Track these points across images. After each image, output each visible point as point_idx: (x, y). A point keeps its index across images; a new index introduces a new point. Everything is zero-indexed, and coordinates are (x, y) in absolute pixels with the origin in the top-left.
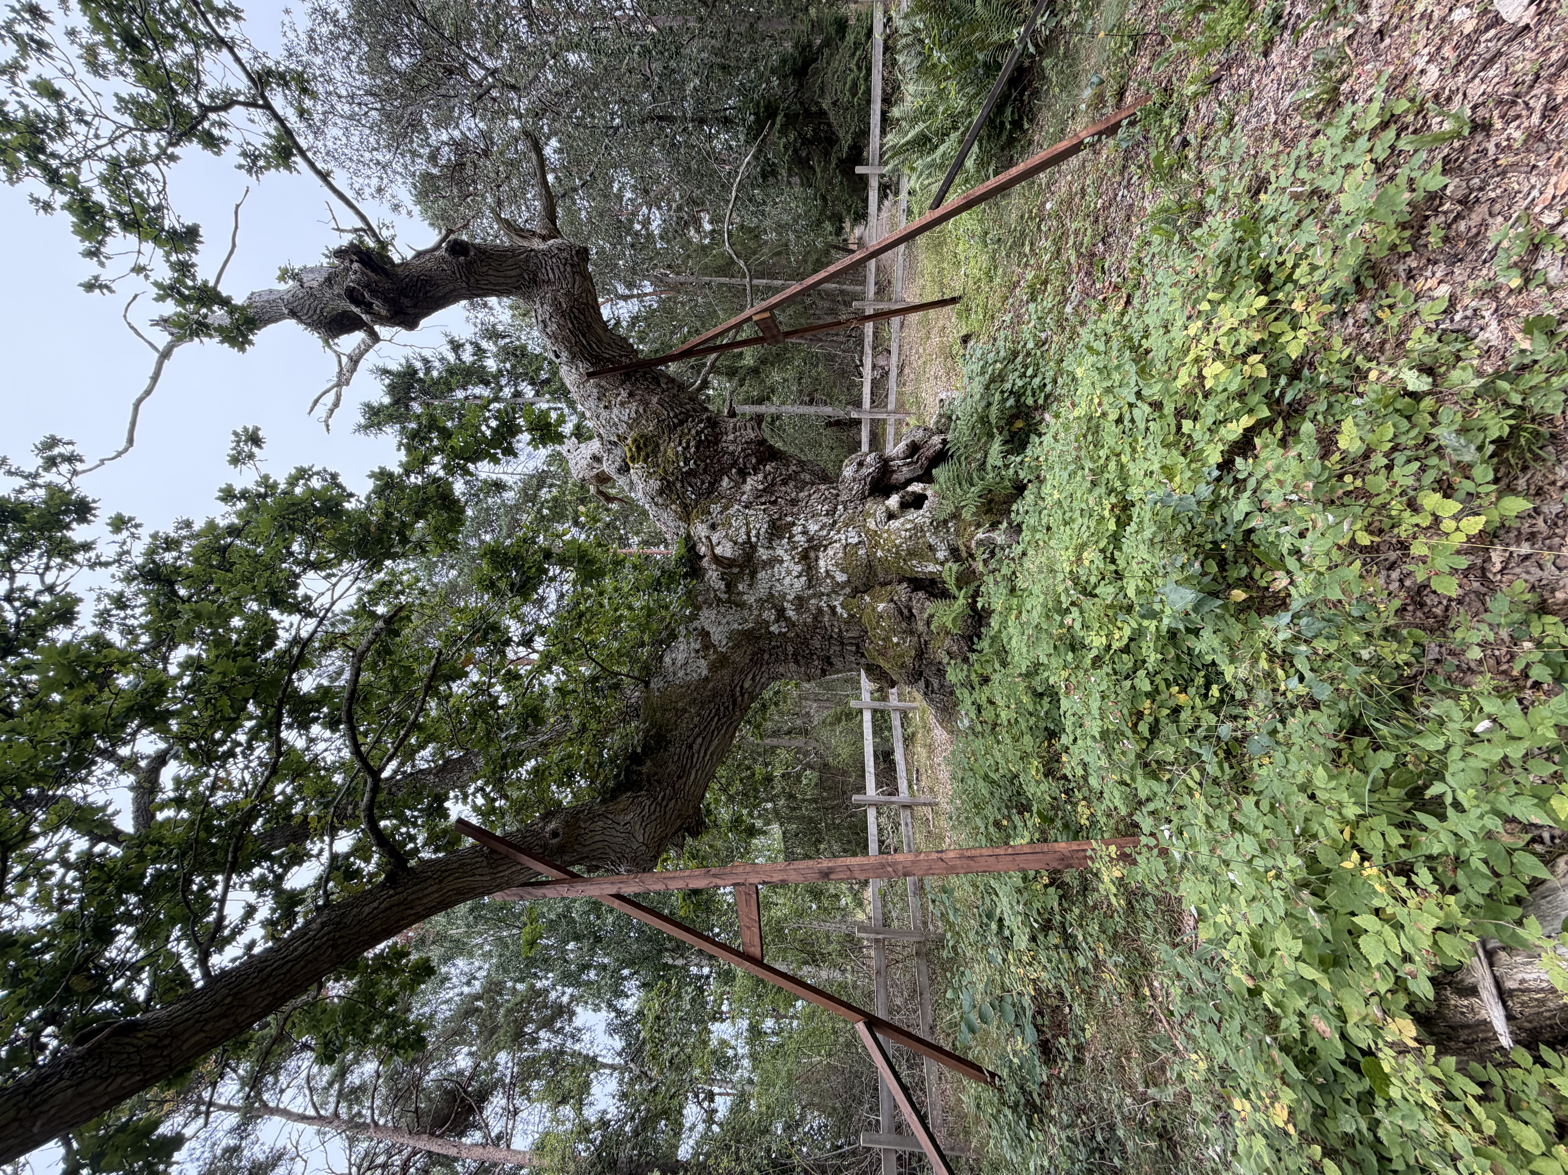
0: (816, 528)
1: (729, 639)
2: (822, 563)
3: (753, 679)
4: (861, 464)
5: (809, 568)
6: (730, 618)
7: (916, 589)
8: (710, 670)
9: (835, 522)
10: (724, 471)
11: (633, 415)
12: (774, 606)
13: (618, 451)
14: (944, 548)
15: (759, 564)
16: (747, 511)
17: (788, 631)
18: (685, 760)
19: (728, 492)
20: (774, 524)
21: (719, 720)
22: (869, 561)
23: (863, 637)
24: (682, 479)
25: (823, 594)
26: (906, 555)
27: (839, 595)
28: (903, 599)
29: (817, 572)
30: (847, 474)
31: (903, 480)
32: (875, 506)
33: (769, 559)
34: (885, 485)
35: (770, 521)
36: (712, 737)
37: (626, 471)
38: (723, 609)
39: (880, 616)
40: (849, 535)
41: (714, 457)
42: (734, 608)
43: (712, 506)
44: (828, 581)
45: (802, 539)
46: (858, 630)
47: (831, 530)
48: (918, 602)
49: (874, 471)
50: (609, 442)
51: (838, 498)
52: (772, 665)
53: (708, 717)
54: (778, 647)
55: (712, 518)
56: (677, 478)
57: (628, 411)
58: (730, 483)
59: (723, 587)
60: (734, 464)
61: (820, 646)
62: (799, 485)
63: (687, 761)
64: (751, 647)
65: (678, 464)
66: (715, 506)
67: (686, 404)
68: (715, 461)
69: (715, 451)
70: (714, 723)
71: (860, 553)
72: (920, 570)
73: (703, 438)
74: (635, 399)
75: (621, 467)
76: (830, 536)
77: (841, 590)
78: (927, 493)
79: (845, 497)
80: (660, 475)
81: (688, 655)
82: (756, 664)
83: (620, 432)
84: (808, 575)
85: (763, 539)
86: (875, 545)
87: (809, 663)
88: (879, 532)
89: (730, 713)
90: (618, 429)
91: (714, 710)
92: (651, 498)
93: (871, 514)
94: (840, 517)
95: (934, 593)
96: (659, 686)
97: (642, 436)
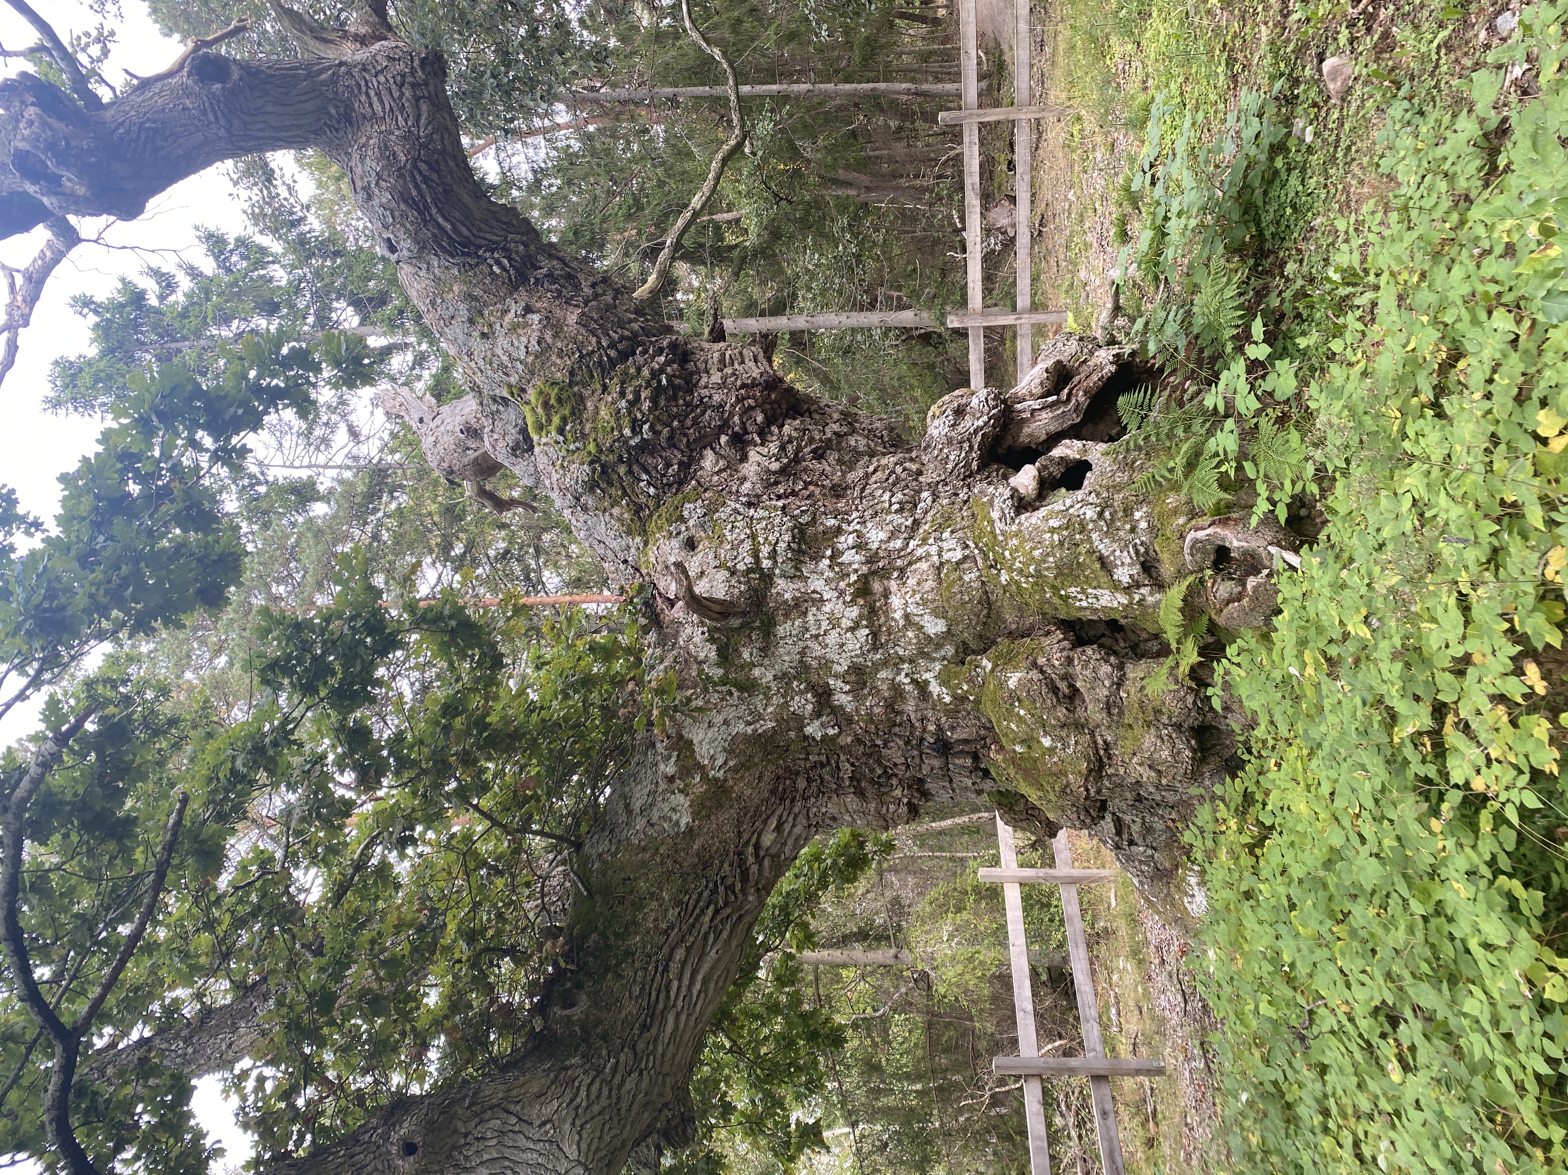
0: (883, 536)
1: (729, 752)
2: (896, 601)
3: (779, 828)
4: (960, 412)
5: (873, 611)
6: (729, 713)
7: (1080, 642)
8: (695, 815)
9: (916, 523)
10: (705, 441)
11: (534, 347)
12: (811, 687)
13: (510, 415)
14: (1128, 560)
15: (777, 609)
16: (752, 511)
17: (840, 733)
18: (654, 994)
19: (716, 478)
20: (802, 532)
21: (717, 912)
22: (986, 592)
23: (984, 739)
24: (629, 459)
25: (902, 660)
26: (1056, 578)
27: (934, 660)
28: (1057, 663)
29: (889, 618)
30: (935, 433)
31: (1043, 437)
32: (991, 489)
33: (797, 599)
34: (1010, 448)
35: (795, 527)
36: (705, 946)
37: (527, 451)
38: (716, 695)
39: (1014, 696)
40: (945, 545)
41: (687, 416)
42: (736, 694)
43: (687, 505)
44: (910, 634)
45: (857, 557)
46: (974, 725)
47: (911, 538)
48: (1085, 667)
49: (986, 424)
50: (494, 399)
51: (921, 479)
52: (813, 800)
53: (695, 907)
54: (823, 766)
55: (687, 529)
56: (621, 457)
57: (524, 340)
58: (717, 462)
59: (713, 655)
60: (724, 426)
61: (902, 760)
62: (847, 458)
63: (658, 995)
64: (771, 768)
65: (620, 431)
66: (692, 506)
67: (630, 321)
68: (689, 422)
69: (688, 404)
70: (707, 919)
71: (967, 578)
72: (1084, 604)
73: (664, 382)
74: (536, 317)
75: (518, 443)
76: (909, 550)
77: (936, 650)
78: (1090, 458)
79: (934, 475)
80: (589, 454)
81: (653, 788)
82: (782, 798)
83: (512, 379)
84: (871, 625)
85: (783, 563)
86: (996, 562)
87: (884, 793)
88: (1001, 538)
89: (736, 898)
90: (508, 375)
91: (705, 893)
92: (574, 497)
93: (984, 505)
94: (927, 511)
95: (1117, 648)
96: (601, 850)
97: (553, 385)
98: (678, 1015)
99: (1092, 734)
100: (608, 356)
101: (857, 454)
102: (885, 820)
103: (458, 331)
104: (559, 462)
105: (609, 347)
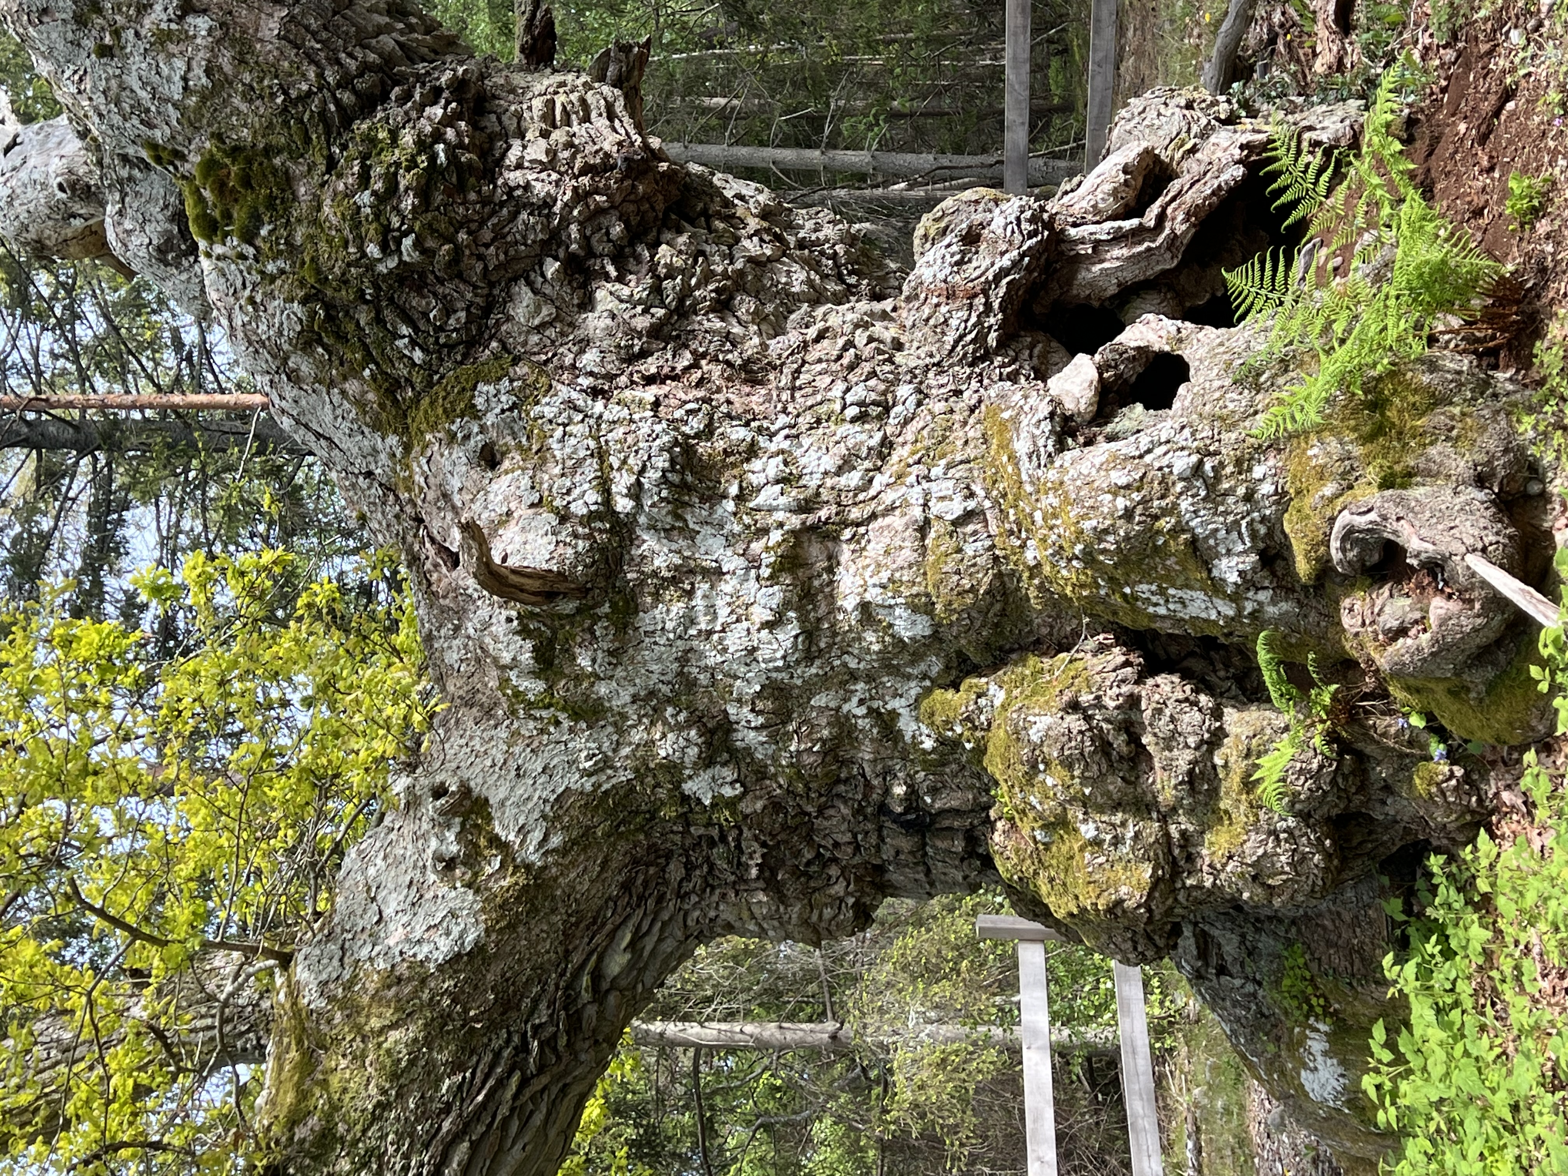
0: (828, 463)
1: (551, 821)
2: (847, 580)
3: (634, 945)
4: (971, 238)
5: (808, 595)
6: (553, 754)
7: (1152, 667)
8: (491, 925)
9: (887, 444)
10: (516, 270)
11: (199, 78)
12: (697, 719)
13: (153, 190)
14: (1239, 546)
15: (642, 583)
16: (599, 406)
17: (744, 794)
19: (535, 338)
20: (688, 451)
21: (525, 1081)
22: (1001, 575)
23: (985, 810)
24: (376, 297)
25: (854, 676)
26: (1116, 567)
27: (909, 677)
28: (1112, 704)
29: (833, 609)
30: (927, 273)
31: (1114, 290)
32: (1018, 394)
33: (677, 568)
35: (676, 443)
37: (185, 260)
38: (531, 724)
39: (1038, 755)
40: (934, 488)
41: (483, 223)
42: (565, 725)
43: (482, 387)
44: (870, 637)
45: (783, 501)
46: (972, 787)
47: (877, 470)
48: (1158, 712)
49: (1015, 264)
50: (123, 159)
51: (899, 358)
52: (694, 898)
53: (488, 1074)
54: (713, 844)
55: (483, 429)
57: (180, 64)
58: (538, 310)
59: (526, 657)
60: (551, 242)
61: (848, 837)
62: (771, 308)
64: (623, 846)
65: (360, 247)
66: (491, 389)
67: (379, 32)
68: (487, 235)
69: (485, 201)
70: (510, 1092)
71: (969, 549)
72: (1164, 611)
73: (442, 158)
74: (202, 23)
75: (168, 241)
76: (872, 492)
77: (912, 663)
78: (1186, 353)
79: (922, 352)
80: (302, 283)
81: (418, 876)
82: (642, 898)
83: (158, 133)
84: (802, 619)
85: (653, 505)
86: (1018, 523)
87: (815, 890)
88: (1029, 488)
89: (559, 1058)
90: (151, 126)
91: (506, 1053)
92: (274, 357)
93: (1003, 424)
94: (907, 422)
95: (1212, 678)
96: (324, 976)
97: (235, 151)
100: (338, 102)
101: (790, 301)
102: (816, 931)
103: (54, 36)
104: (247, 293)
105: (339, 85)
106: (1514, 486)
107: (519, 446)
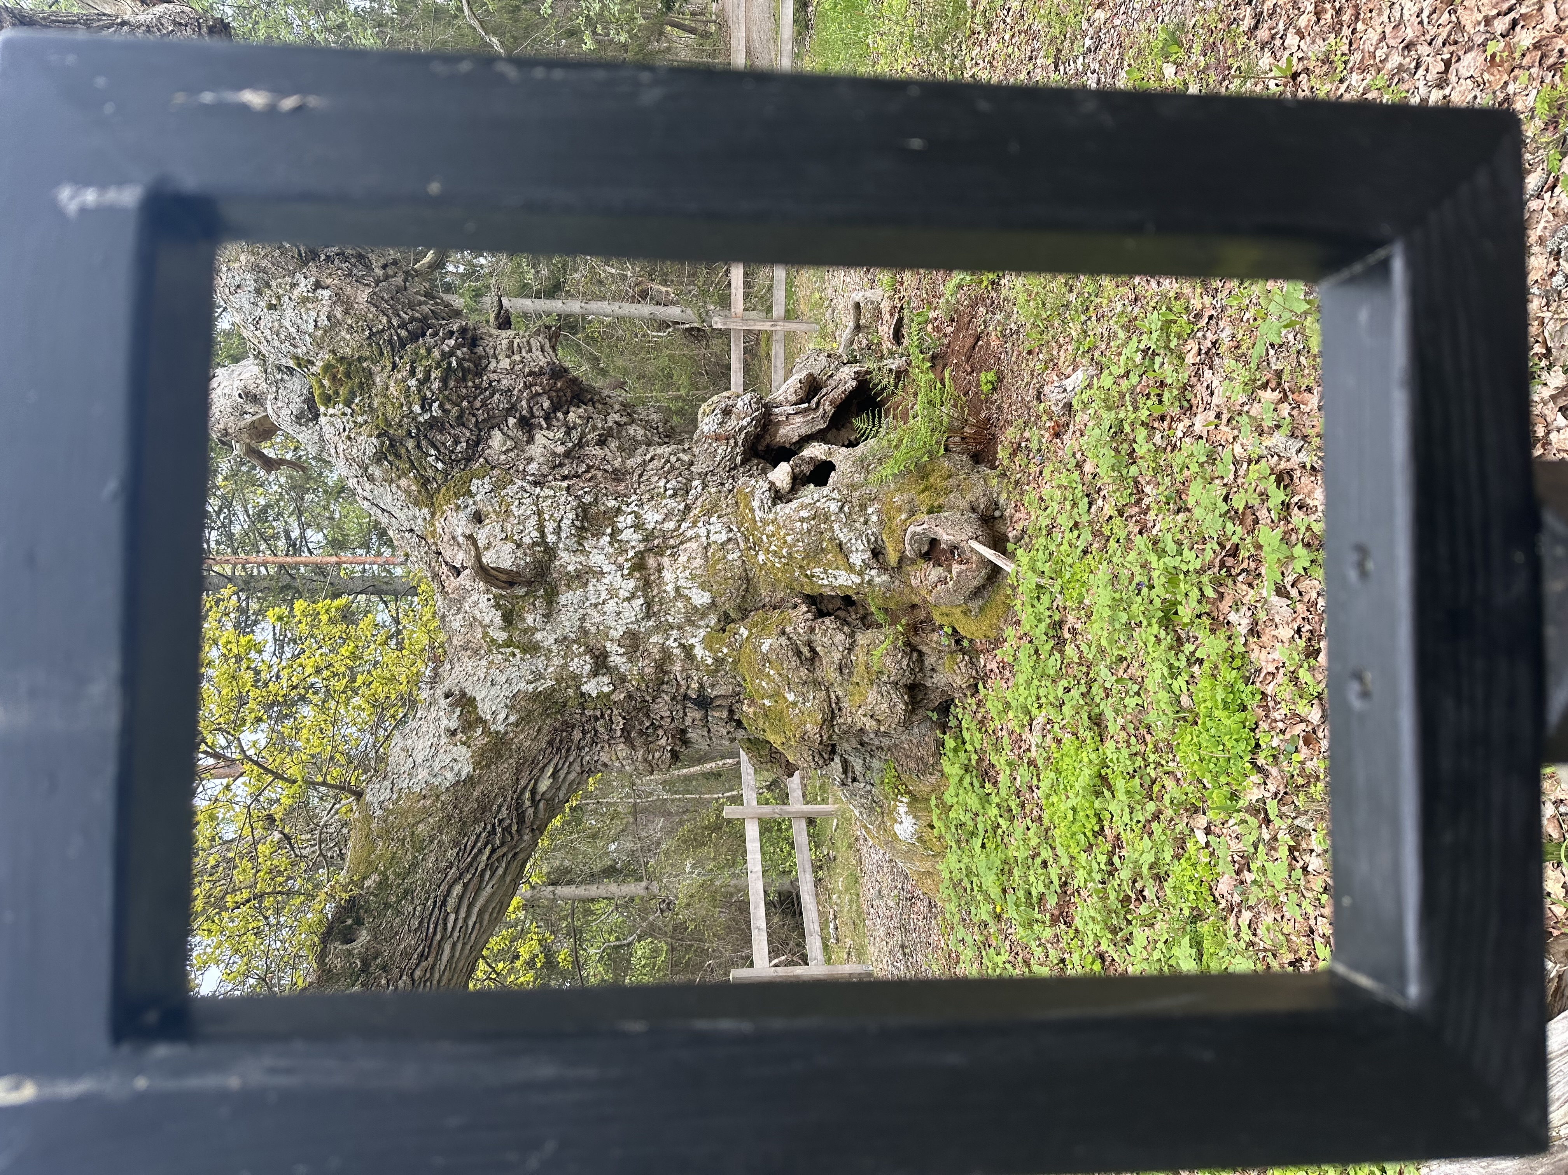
0: (659, 517)
1: (511, 708)
2: (668, 575)
3: (554, 775)
4: (727, 412)
5: (647, 584)
6: (512, 673)
7: (821, 614)
8: (476, 765)
9: (688, 508)
10: (493, 422)
11: (323, 321)
12: (589, 650)
13: (296, 385)
14: (862, 547)
15: (560, 579)
16: (538, 489)
17: (614, 690)
18: (432, 926)
19: (503, 457)
20: (585, 511)
21: (493, 851)
22: (746, 570)
23: (739, 694)
24: (418, 435)
25: (671, 627)
26: (803, 559)
27: (699, 627)
28: (801, 631)
29: (661, 590)
30: (706, 429)
31: (796, 439)
32: (753, 482)
33: (579, 571)
34: (768, 446)
35: (579, 506)
36: (481, 881)
37: (311, 420)
38: (500, 656)
39: (765, 659)
40: (712, 528)
41: (475, 398)
42: (519, 656)
43: (475, 481)
44: (680, 604)
45: (635, 536)
46: (731, 683)
47: (683, 520)
48: (824, 635)
49: (749, 424)
50: (279, 368)
51: (692, 469)
52: (587, 749)
53: (473, 847)
54: (597, 719)
55: (475, 503)
56: (409, 433)
57: (314, 314)
58: (505, 442)
59: (498, 620)
60: (512, 409)
61: (668, 713)
62: (627, 446)
63: (436, 928)
64: (549, 721)
65: (410, 408)
66: (480, 482)
67: (420, 304)
68: (478, 404)
69: (477, 387)
70: (484, 858)
71: (730, 557)
72: (825, 582)
73: (454, 364)
74: (326, 293)
75: (302, 412)
76: (681, 531)
77: (701, 619)
78: (834, 460)
79: (704, 466)
80: (377, 427)
81: (435, 741)
82: (558, 749)
83: (299, 351)
84: (645, 596)
85: (567, 537)
86: (755, 544)
87: (651, 742)
88: (760, 524)
89: (512, 838)
90: (296, 347)
91: (483, 835)
92: (360, 467)
93: (746, 495)
94: (696, 499)
95: (850, 620)
96: (382, 798)
97: (342, 359)
98: (454, 945)
99: (827, 690)
100: (398, 335)
101: (636, 443)
102: (651, 765)
103: (243, 300)
104: (346, 433)
105: (399, 327)
106: (989, 513)
107: (495, 511)
